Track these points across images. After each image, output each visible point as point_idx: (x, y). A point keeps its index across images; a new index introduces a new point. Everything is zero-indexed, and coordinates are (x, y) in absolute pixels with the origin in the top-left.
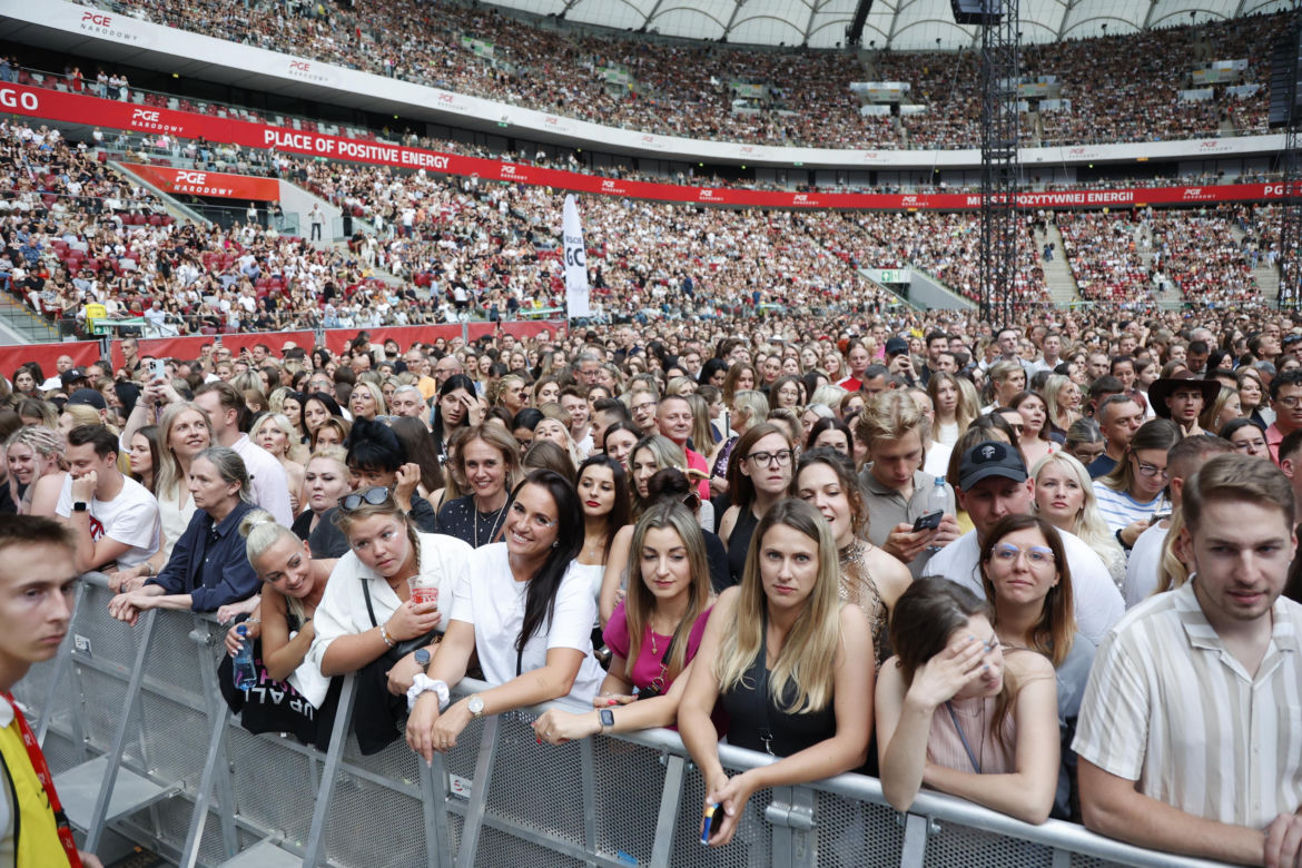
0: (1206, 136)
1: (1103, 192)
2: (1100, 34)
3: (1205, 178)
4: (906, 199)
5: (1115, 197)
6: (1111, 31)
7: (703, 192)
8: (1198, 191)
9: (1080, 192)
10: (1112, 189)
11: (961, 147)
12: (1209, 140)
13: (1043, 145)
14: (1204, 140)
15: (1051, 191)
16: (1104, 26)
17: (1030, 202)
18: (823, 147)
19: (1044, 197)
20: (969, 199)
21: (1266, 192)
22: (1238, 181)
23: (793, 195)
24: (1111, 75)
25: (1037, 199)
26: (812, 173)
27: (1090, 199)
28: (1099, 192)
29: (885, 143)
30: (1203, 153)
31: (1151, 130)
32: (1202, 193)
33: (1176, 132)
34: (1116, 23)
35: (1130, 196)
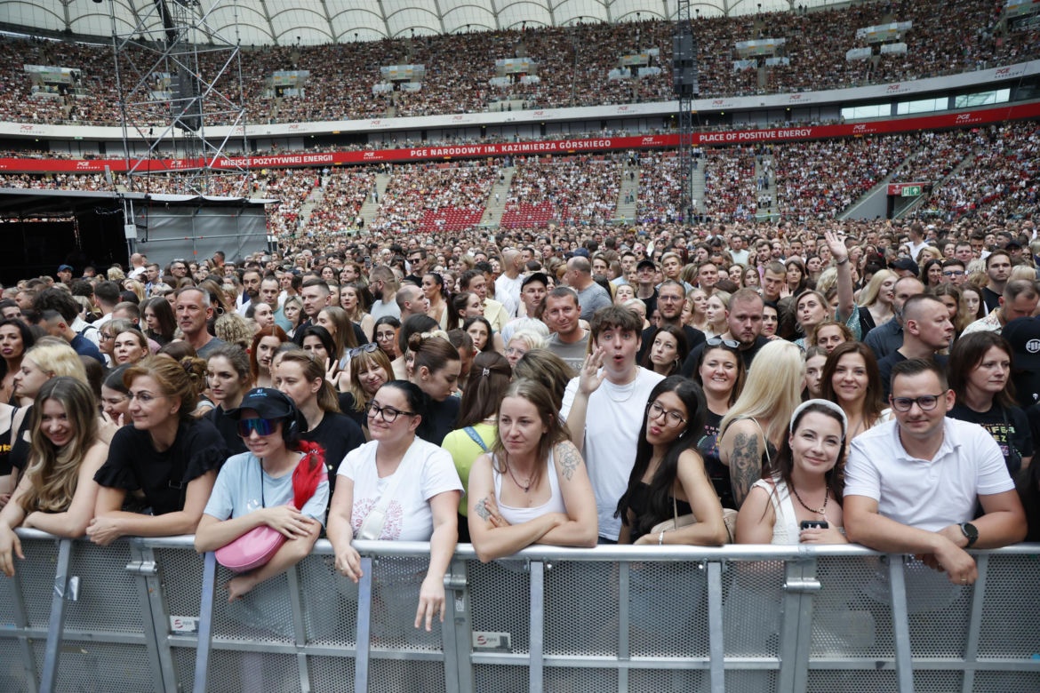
0: (377, 116)
1: (313, 155)
2: (352, 40)
3: (377, 144)
5: (321, 158)
6: (359, 39)
8: (372, 154)
9: (299, 155)
10: (321, 153)
11: (215, 124)
12: (378, 119)
13: (272, 122)
14: (375, 120)
15: (281, 155)
16: (356, 35)
17: (265, 163)
18: (103, 125)
19: (274, 159)
20: (222, 161)
21: (412, 155)
22: (398, 148)
23: (77, 161)
24: (343, 72)
25: (270, 161)
26: (102, 144)
27: (305, 161)
28: (311, 155)
29: (156, 122)
30: (373, 128)
31: (346, 112)
32: (375, 155)
33: (363, 113)
34: (370, 32)
35: (330, 158)
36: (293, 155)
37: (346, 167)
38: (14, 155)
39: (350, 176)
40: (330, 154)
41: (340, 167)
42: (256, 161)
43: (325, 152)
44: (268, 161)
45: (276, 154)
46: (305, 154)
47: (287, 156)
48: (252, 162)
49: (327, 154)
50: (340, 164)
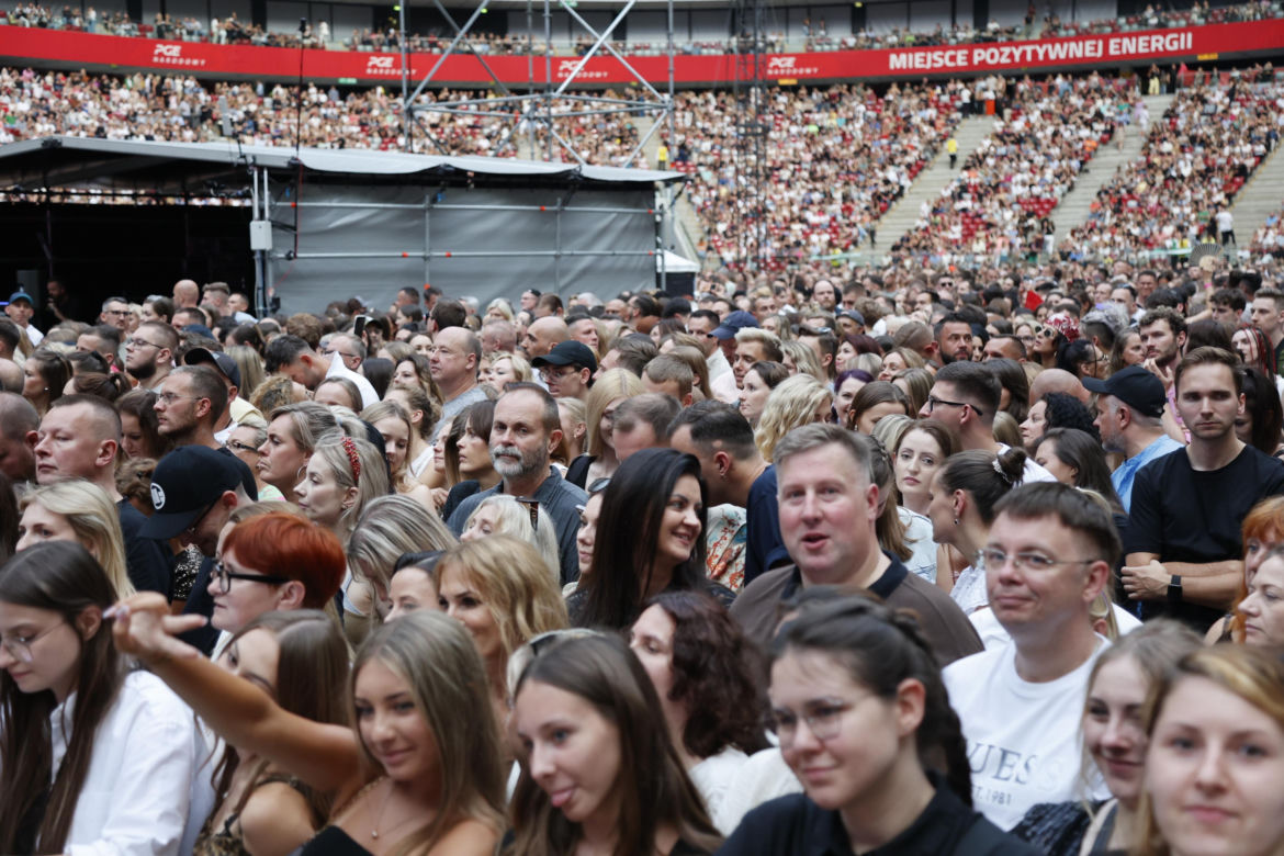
1: (1137, 35)
4: (776, 61)
5: (1159, 43)
7: (375, 60)
9: (1096, 38)
10: (1162, 29)
15: (1051, 37)
17: (1005, 60)
19: (1029, 49)
20: (893, 57)
25: (1017, 54)
27: (1113, 51)
28: (1130, 35)
35: (1187, 41)
36: (1082, 36)
37: (1224, 65)
38: (433, 45)
39: (1231, 94)
40: (1190, 27)
41: (1208, 66)
42: (980, 55)
43: (1172, 24)
44: (1011, 56)
45: (1036, 36)
46: (1116, 33)
47: (1062, 41)
48: (970, 58)
49: (1178, 31)
50: (1214, 57)
